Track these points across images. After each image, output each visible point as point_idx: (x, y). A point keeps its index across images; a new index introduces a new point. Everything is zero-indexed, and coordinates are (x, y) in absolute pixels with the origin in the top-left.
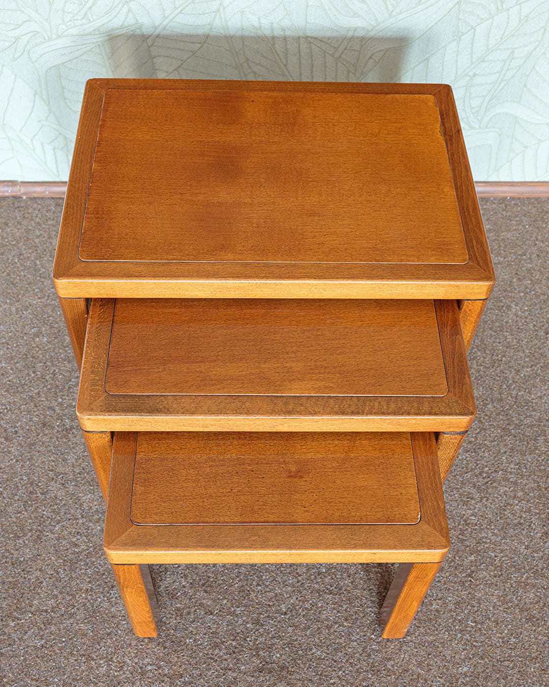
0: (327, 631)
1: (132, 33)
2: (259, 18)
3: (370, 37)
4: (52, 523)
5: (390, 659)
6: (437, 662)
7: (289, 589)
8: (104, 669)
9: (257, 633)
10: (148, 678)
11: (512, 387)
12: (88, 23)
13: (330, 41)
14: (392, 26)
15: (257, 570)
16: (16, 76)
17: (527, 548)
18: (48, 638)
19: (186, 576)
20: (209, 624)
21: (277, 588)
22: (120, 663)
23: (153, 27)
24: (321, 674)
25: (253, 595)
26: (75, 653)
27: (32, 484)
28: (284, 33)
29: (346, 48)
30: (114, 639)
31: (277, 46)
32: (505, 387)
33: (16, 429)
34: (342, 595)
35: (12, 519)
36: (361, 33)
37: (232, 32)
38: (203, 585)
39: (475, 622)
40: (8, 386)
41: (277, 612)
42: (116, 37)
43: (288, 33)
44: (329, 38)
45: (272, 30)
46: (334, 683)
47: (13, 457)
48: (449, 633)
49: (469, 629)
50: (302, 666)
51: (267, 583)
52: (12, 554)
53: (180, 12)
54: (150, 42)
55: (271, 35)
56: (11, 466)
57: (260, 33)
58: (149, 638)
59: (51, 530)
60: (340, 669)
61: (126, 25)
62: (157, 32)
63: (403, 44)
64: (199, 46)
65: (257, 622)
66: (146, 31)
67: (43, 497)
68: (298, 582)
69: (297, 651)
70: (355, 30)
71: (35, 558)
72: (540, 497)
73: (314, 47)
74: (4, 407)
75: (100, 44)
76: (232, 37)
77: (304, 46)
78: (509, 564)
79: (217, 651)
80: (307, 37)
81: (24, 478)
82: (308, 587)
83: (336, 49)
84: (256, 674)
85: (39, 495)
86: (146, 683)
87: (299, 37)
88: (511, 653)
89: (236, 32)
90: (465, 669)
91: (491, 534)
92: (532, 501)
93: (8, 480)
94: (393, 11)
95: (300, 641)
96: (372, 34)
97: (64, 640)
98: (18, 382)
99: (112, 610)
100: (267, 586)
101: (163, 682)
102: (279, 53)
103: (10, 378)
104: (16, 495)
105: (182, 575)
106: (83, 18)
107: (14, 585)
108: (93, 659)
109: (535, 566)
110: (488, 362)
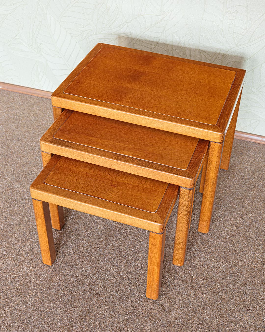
0: (123, 287)
1: (128, 36)
2: (180, 38)
3: (227, 54)
4: (30, 216)
5: (146, 306)
6: (166, 314)
7: (114, 267)
8: (25, 270)
9: (93, 278)
10: (41, 279)
11: (258, 223)
12: (111, 29)
13: (209, 53)
14: (237, 51)
15: (104, 256)
16: (81, 48)
17: (233, 286)
18: (9, 253)
19: (73, 249)
20: (74, 269)
21: (109, 265)
22: (32, 270)
23: (136, 35)
24: (112, 301)
25: (97, 265)
26: (17, 261)
27: (28, 200)
28: (190, 46)
29: (216, 58)
30: (34, 261)
31: (186, 52)
32: (254, 222)
33: (32, 180)
34: (137, 277)
35: (15, 210)
36: (223, 52)
37: (168, 43)
38: (79, 254)
39: (193, 306)
40: (36, 165)
41: (105, 273)
42: (121, 37)
43: (191, 47)
44: (209, 52)
45: (185, 44)
46: (117, 306)
47: (26, 189)
48: (178, 306)
49: (188, 307)
50: (106, 295)
51: (106, 262)
52: (9, 221)
53: (148, 30)
54: (134, 41)
55: (184, 46)
56: (24, 192)
57: (179, 45)
58: (48, 265)
59: (28, 217)
60: (122, 302)
61: (126, 32)
62: (138, 37)
63: (242, 60)
64: (154, 46)
65: (95, 274)
66: (134, 36)
67: (31, 206)
68: (120, 266)
69: (106, 290)
70: (221, 50)
71: (17, 225)
72: (249, 269)
73: (202, 55)
74: (31, 172)
75: (115, 39)
76: (168, 45)
77: (198, 54)
78: (221, 290)
79: (73, 279)
80: (200, 50)
81: (27, 197)
82: (123, 269)
83: (212, 57)
84: (85, 292)
85: (29, 204)
86: (39, 280)
87: (196, 50)
88: (204, 323)
89: (170, 43)
90: (179, 321)
91: (217, 276)
92: (244, 269)
93: (20, 196)
94: (237, 43)
95: (109, 287)
96: (228, 53)
97: (14, 255)
98: (41, 165)
99: (38, 251)
100: (105, 263)
101: (46, 282)
102: (187, 55)
103: (38, 163)
104: (21, 202)
105: (72, 248)
106: (110, 27)
107: (5, 231)
108: (22, 265)
109: (233, 294)
110: (250, 211)
